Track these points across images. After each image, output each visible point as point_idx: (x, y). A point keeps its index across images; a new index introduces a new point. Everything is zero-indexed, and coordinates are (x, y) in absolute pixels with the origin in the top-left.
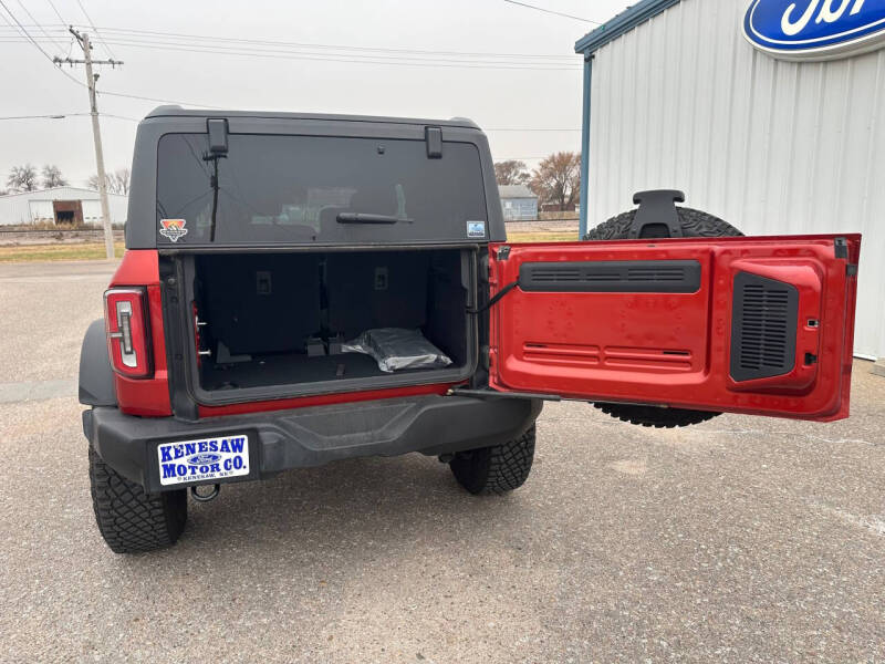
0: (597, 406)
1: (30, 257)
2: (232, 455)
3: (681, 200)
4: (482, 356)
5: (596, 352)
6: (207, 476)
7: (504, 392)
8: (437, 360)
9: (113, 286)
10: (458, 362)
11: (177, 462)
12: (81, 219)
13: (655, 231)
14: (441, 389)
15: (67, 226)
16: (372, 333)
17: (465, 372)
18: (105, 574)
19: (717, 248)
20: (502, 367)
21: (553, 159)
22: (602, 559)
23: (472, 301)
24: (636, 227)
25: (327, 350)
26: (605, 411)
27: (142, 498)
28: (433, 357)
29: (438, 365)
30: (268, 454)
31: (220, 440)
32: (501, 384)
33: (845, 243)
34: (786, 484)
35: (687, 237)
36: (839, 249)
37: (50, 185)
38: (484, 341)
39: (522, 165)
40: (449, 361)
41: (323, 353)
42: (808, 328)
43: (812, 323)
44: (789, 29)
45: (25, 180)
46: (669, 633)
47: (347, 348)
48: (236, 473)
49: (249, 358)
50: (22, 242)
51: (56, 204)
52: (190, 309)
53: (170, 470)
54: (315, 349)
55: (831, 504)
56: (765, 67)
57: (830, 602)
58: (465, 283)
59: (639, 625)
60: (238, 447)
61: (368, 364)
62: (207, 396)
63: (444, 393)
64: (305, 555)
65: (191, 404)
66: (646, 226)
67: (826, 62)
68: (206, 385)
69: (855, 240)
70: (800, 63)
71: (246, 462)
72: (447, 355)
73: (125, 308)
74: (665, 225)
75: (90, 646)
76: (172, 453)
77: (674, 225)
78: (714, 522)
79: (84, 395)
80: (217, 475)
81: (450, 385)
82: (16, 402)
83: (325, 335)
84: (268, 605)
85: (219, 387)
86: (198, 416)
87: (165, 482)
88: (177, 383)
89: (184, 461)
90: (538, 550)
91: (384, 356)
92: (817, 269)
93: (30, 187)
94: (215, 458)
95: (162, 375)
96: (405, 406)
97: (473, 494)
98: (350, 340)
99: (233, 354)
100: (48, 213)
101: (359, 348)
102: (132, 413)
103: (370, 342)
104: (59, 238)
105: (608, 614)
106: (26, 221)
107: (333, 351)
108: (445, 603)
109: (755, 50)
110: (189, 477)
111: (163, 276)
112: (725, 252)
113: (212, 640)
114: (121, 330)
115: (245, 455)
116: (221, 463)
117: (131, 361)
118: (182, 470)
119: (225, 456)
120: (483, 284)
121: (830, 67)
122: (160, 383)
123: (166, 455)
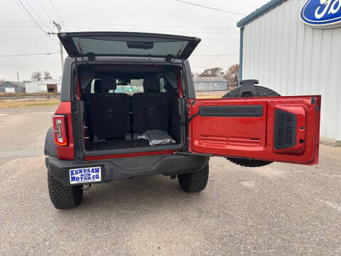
0: (228, 159)
1: (38, 105)
2: (95, 174)
3: (257, 83)
4: (186, 140)
5: (225, 139)
6: (86, 181)
7: (194, 153)
8: (171, 141)
9: (56, 114)
10: (178, 142)
11: (76, 176)
12: (57, 91)
13: (247, 94)
14: (171, 152)
15: (52, 93)
16: (148, 132)
17: (180, 146)
18: (53, 216)
19: (269, 100)
20: (193, 144)
21: (233, 67)
22: (231, 217)
23: (183, 120)
24: (241, 93)
25: (132, 137)
26: (231, 161)
27: (65, 189)
28: (169, 140)
29: (171, 143)
30: (107, 174)
31: (91, 169)
32: (193, 150)
33: (315, 99)
34: (308, 191)
35: (259, 96)
36: (313, 101)
37: (46, 78)
38: (187, 135)
39: (221, 69)
40: (175, 142)
41: (131, 139)
42: (301, 130)
43: (302, 128)
44: (318, 16)
45: (37, 77)
46: (252, 244)
47: (139, 137)
48: (97, 180)
49: (104, 140)
50: (36, 99)
51: (48, 85)
52: (82, 122)
53: (73, 179)
54: (128, 137)
55: (324, 199)
56: (309, 31)
57: (317, 235)
58: (180, 113)
59: (241, 240)
60: (97, 171)
61: (146, 143)
62: (88, 153)
63: (172, 153)
64: (122, 212)
65: (82, 156)
66: (244, 93)
67: (333, 29)
68: (87, 149)
69: (319, 97)
70: (323, 29)
71: (100, 176)
72: (174, 139)
73: (59, 122)
74: (251, 93)
75: (45, 240)
76: (74, 172)
77: (254, 92)
78: (277, 204)
79: (46, 152)
80: (90, 181)
81: (175, 151)
82: (29, 156)
83: (132, 132)
84: (108, 228)
85: (92, 150)
86: (84, 160)
87: (72, 183)
88: (76, 148)
89: (78, 175)
90: (208, 213)
91: (151, 140)
92: (305, 109)
93: (39, 79)
94: (89, 175)
95: (72, 145)
96: (157, 158)
97: (187, 192)
98: (141, 134)
99: (99, 138)
100: (45, 89)
101: (144, 137)
102: (62, 159)
103: (148, 135)
104: (49, 98)
105: (231, 236)
106: (37, 92)
107: (134, 138)
108: (170, 230)
109: (305, 25)
110: (80, 181)
111: (72, 110)
112: (271, 102)
113: (87, 240)
114: (58, 129)
115: (100, 174)
116: (91, 176)
117: (61, 140)
118: (78, 179)
119: (93, 174)
120: (187, 114)
121: (335, 31)
122: (71, 148)
123: (72, 173)
